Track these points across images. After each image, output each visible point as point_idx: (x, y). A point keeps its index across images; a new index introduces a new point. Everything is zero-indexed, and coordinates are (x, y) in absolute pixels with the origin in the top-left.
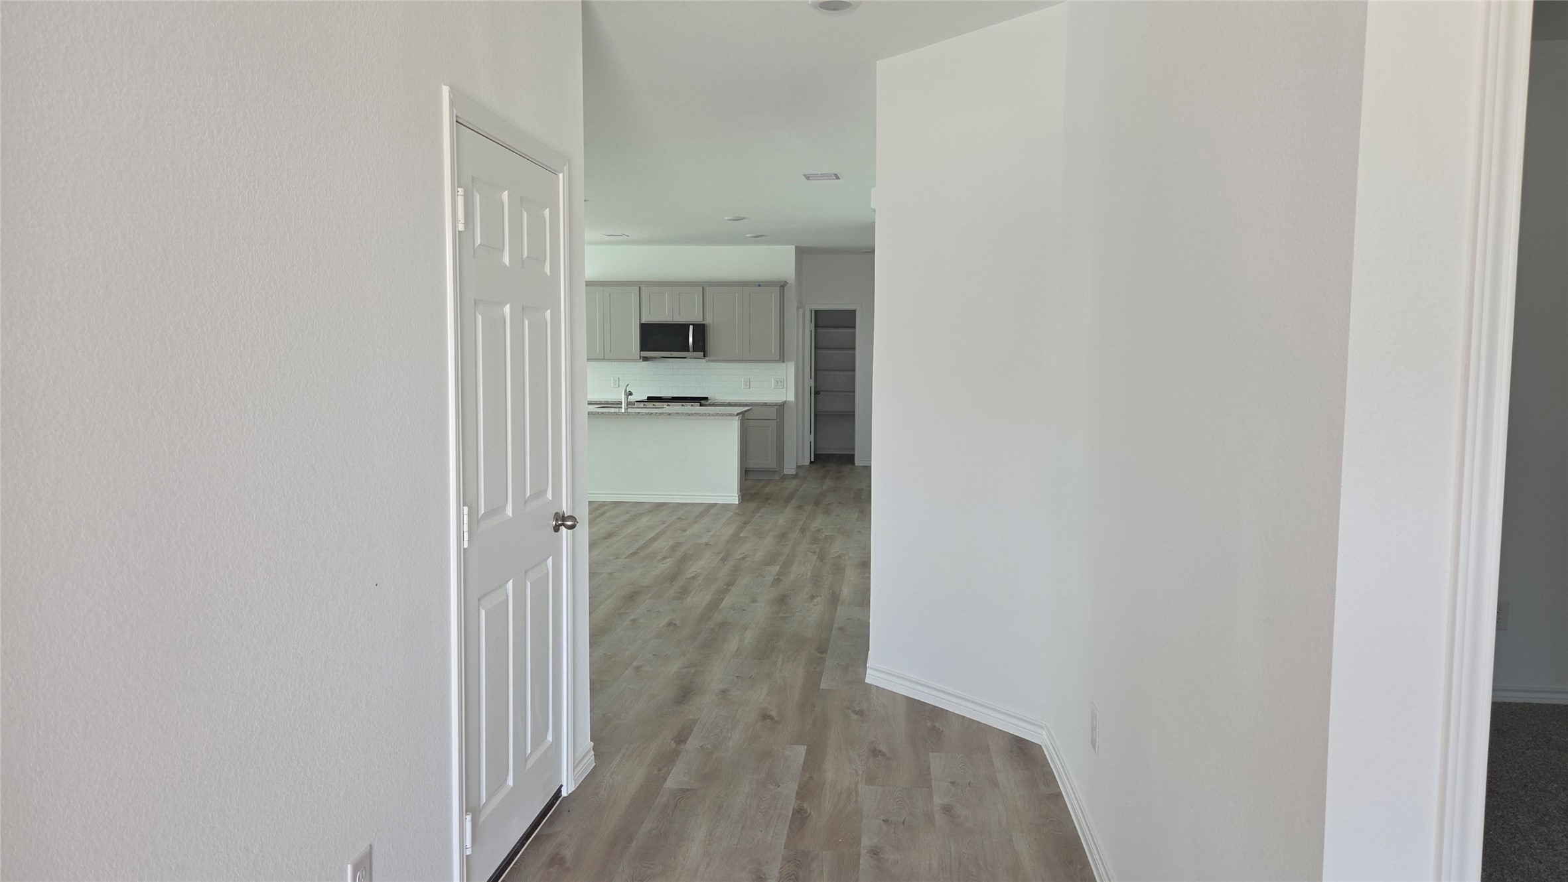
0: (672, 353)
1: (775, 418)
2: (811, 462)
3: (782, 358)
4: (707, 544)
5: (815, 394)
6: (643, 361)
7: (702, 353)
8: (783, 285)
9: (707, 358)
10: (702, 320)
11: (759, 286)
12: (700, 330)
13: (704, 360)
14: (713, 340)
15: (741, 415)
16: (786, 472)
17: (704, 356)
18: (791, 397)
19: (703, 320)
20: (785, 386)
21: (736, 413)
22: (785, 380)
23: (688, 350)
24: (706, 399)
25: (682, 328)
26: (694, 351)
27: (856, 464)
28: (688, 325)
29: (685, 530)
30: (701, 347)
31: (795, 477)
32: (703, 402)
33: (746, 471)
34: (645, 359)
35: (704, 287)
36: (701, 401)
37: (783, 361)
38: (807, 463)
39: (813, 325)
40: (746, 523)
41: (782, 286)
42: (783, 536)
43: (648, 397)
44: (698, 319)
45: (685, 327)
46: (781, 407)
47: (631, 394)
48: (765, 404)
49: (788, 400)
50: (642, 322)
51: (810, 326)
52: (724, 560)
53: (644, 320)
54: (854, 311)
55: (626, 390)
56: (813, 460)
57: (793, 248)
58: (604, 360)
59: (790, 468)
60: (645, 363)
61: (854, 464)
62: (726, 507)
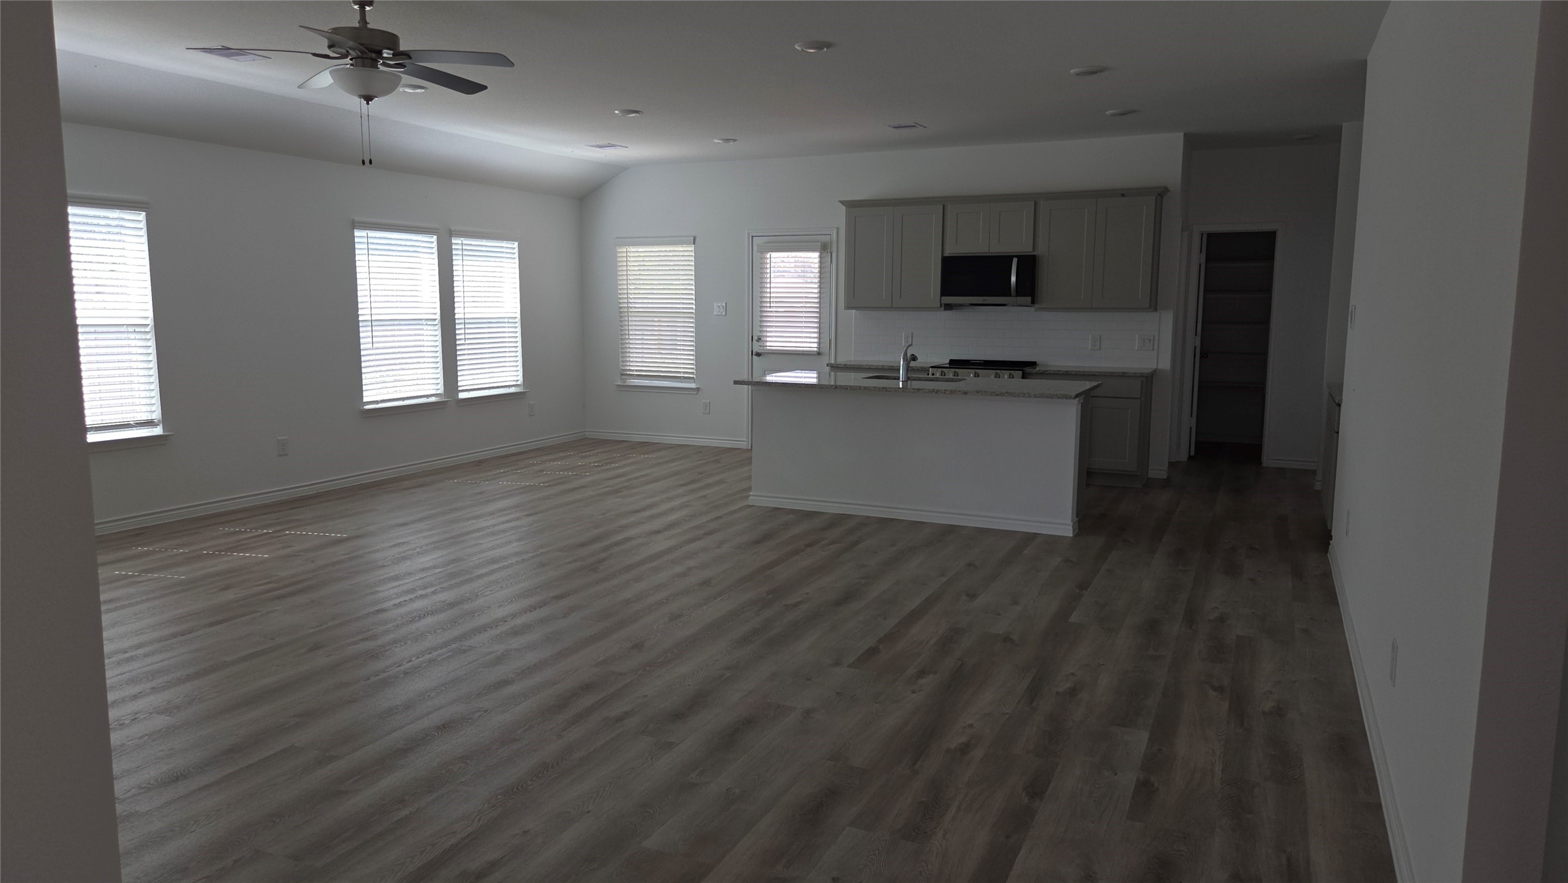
0: (985, 298)
1: (1139, 396)
2: (1190, 457)
3: (1153, 305)
4: (1007, 639)
5: (1201, 357)
6: (945, 309)
7: (1030, 298)
8: (1161, 193)
9: (1037, 306)
10: (1031, 250)
11: (1123, 195)
12: (1029, 264)
13: (1032, 309)
14: (1047, 279)
15: (1083, 396)
16: (1152, 474)
17: (1033, 302)
18: (1165, 364)
19: (1034, 250)
20: (1156, 347)
21: (1073, 394)
22: (1156, 338)
23: (1009, 295)
24: (1033, 364)
25: (1003, 262)
26: (1017, 296)
27: (1264, 465)
28: (1011, 258)
29: (972, 596)
30: (1029, 289)
31: (1166, 483)
32: (1028, 370)
33: (1087, 472)
34: (948, 307)
35: (1036, 200)
36: (1024, 368)
37: (1156, 310)
38: (1184, 457)
39: (1203, 256)
40: (1083, 586)
41: (1159, 194)
42: (1151, 628)
43: (951, 360)
44: (1025, 248)
45: (1005, 261)
46: (1148, 380)
47: (914, 358)
48: (1123, 375)
49: (1159, 367)
50: (946, 254)
51: (1198, 257)
52: (1033, 692)
53: (948, 252)
54: (1271, 236)
55: (906, 354)
56: (1192, 454)
57: (1180, 136)
58: (891, 308)
59: (1158, 469)
60: (948, 313)
61: (1261, 463)
62: (1051, 542)
